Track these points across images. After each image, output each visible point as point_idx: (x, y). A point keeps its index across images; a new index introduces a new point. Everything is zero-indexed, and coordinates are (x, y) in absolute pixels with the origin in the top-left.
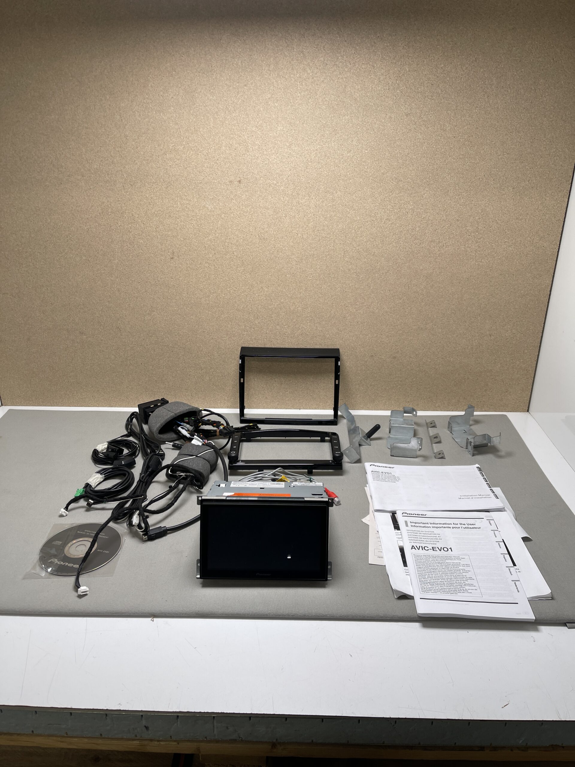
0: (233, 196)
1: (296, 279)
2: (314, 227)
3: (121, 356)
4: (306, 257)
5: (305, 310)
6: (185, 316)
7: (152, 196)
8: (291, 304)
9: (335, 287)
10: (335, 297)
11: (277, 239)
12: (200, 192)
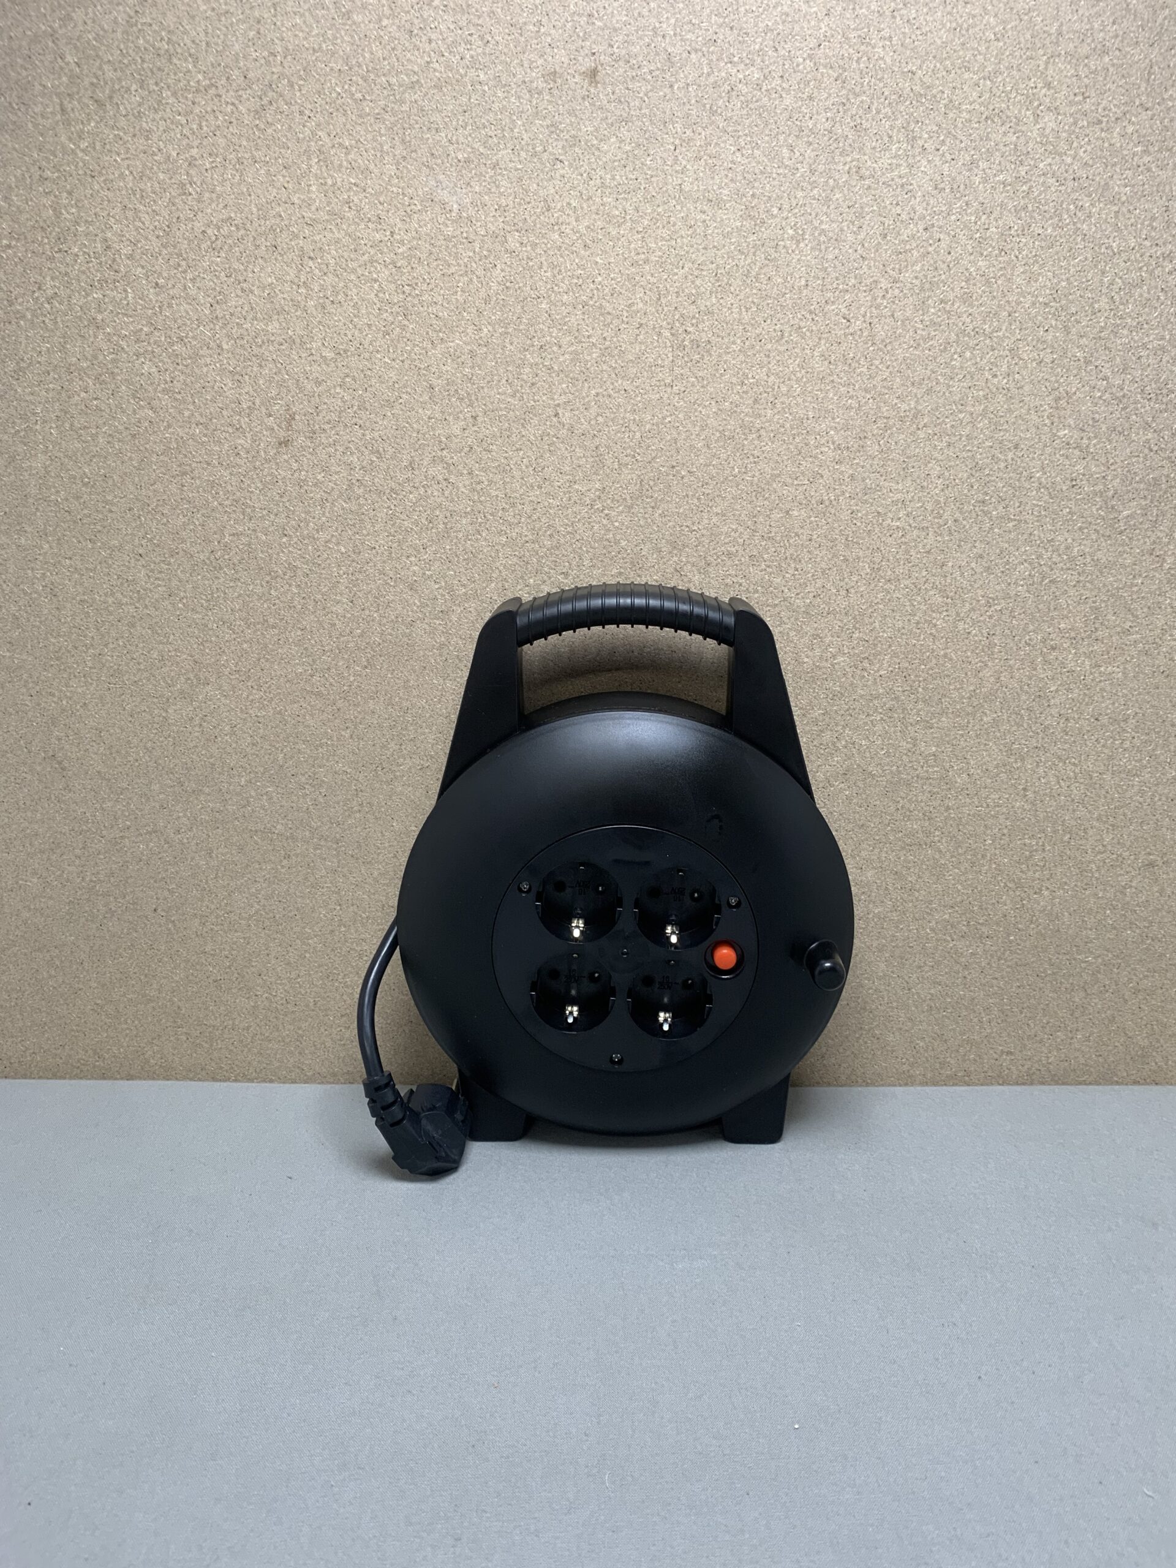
0: (560, 144)
1: (833, 529)
2: (927, 286)
3: (68, 880)
4: (881, 423)
5: (866, 664)
6: (340, 704)
7: (194, 152)
8: (806, 640)
9: (1008, 563)
10: (1003, 603)
11: (753, 347)
12: (411, 127)
